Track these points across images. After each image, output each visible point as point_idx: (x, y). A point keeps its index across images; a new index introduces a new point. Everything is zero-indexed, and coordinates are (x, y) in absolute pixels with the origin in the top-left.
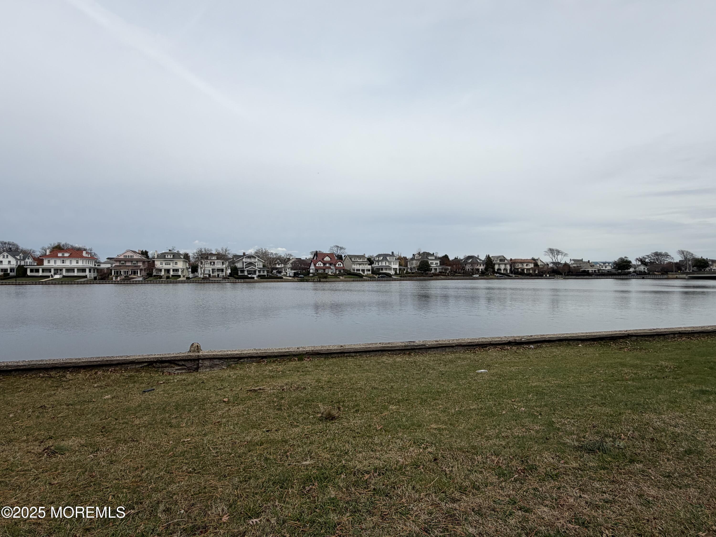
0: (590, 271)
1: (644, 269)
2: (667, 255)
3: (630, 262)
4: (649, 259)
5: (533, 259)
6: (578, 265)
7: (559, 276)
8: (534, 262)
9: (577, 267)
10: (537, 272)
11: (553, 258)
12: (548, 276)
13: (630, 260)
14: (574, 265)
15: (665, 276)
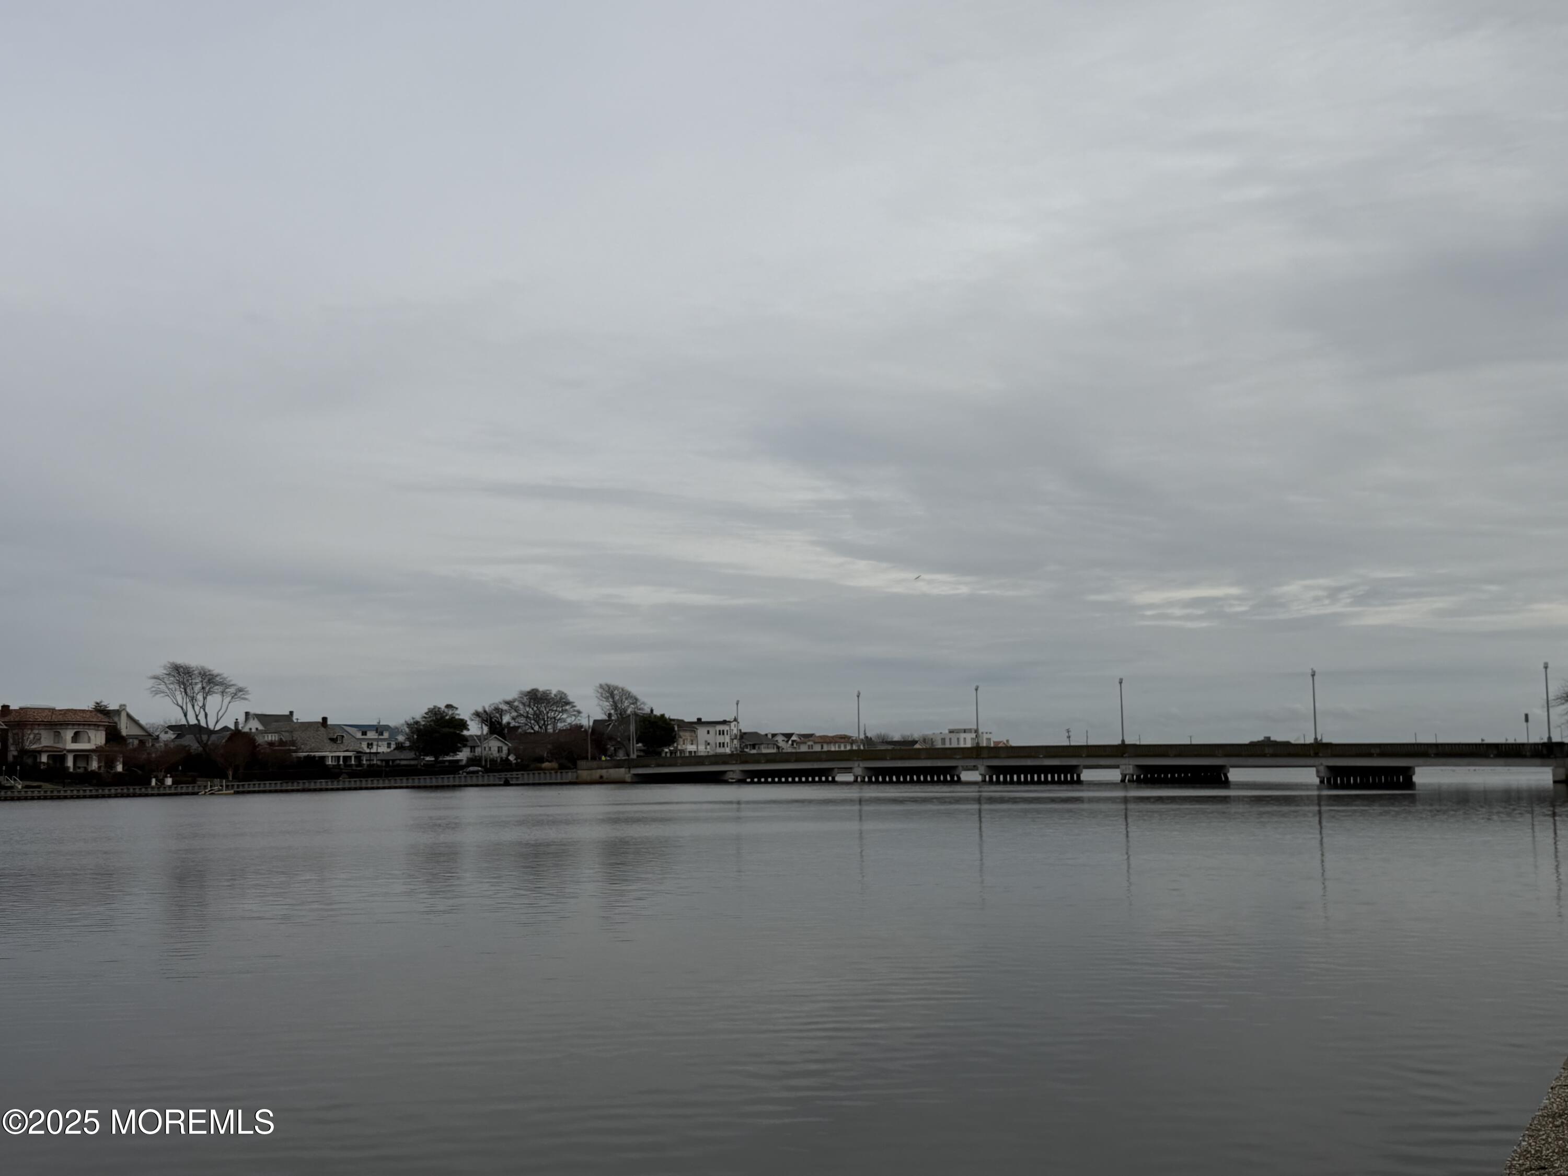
0: (329, 762)
1: (500, 750)
2: (562, 702)
3: (463, 725)
4: (514, 714)
5: (100, 710)
6: (286, 737)
7: (217, 781)
8: (105, 720)
9: (281, 743)
10: (120, 768)
11: (190, 706)
12: (169, 781)
13: (461, 717)
14: (270, 738)
15: (570, 776)
